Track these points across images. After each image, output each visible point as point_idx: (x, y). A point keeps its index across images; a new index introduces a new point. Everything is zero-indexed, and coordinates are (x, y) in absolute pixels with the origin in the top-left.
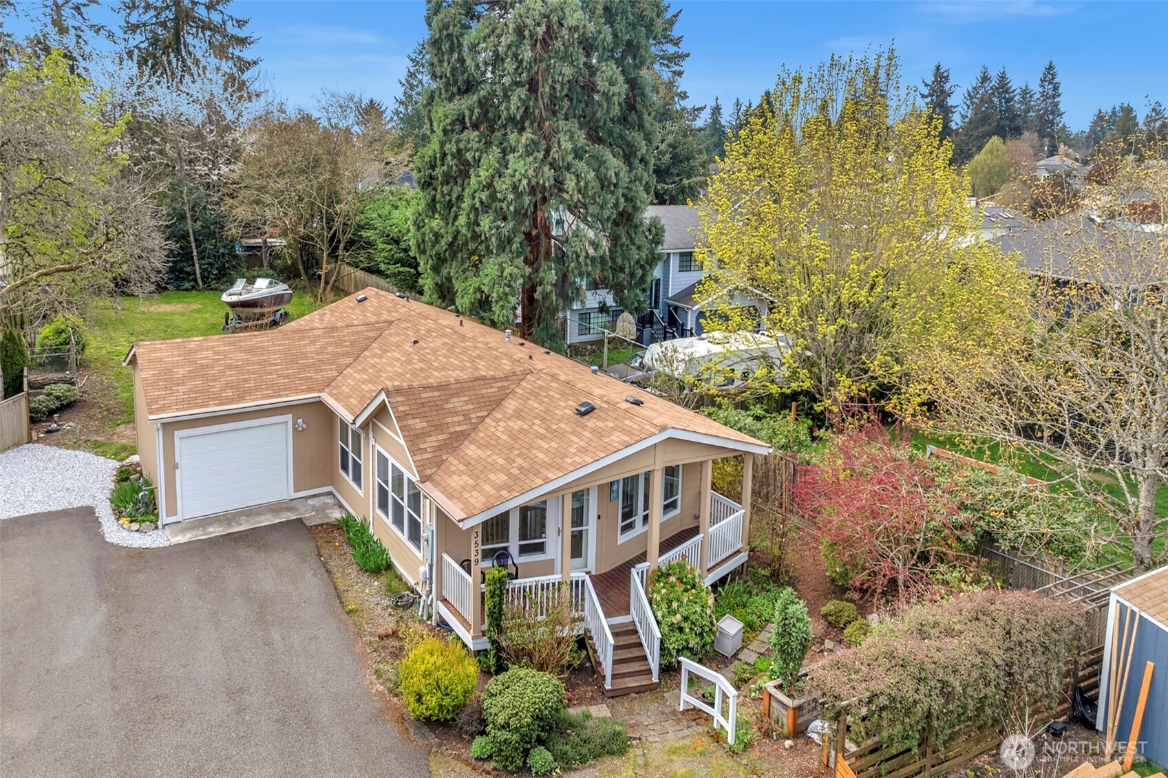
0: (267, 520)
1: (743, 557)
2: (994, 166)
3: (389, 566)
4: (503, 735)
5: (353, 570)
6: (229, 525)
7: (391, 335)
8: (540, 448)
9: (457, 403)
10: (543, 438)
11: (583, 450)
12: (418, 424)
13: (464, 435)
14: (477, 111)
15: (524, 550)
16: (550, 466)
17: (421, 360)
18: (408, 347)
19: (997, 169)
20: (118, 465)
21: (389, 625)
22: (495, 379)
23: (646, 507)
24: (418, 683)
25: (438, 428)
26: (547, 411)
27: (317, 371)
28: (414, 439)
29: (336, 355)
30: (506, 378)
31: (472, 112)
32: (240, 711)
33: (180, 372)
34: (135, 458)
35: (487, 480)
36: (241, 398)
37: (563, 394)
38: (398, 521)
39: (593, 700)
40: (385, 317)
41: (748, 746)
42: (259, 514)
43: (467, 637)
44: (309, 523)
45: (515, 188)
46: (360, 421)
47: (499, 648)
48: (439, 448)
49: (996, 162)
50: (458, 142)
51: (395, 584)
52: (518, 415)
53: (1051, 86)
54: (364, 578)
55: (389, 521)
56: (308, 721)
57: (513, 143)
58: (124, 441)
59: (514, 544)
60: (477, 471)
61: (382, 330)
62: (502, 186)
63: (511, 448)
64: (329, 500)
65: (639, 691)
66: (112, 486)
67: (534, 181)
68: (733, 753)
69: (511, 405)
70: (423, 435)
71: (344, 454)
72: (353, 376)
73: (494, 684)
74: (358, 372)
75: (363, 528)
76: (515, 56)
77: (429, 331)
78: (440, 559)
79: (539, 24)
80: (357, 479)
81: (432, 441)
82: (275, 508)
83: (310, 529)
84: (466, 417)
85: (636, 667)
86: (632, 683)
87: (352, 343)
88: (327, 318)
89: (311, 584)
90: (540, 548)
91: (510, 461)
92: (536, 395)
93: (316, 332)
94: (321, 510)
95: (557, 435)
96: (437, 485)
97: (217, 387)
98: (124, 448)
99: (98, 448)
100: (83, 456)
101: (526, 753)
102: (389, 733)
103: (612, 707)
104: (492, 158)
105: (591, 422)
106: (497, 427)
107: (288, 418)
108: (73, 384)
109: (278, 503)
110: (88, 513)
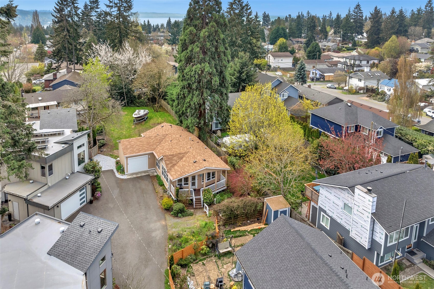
0: (143, 174)
1: (226, 188)
2: (392, 47)
3: (164, 185)
4: (175, 211)
5: (157, 185)
6: (137, 175)
7: (167, 138)
8: (186, 168)
9: (175, 158)
10: (187, 166)
11: (192, 170)
12: (168, 162)
13: (175, 164)
14: (187, 86)
15: (185, 184)
16: (186, 172)
17: (171, 146)
18: (169, 142)
19: (394, 48)
20: (116, 160)
21: (162, 195)
22: (182, 153)
23: (203, 180)
24: (164, 204)
25: (171, 163)
26: (189, 161)
27: (153, 146)
28: (167, 165)
29: (156, 142)
30: (184, 153)
31: (186, 86)
32: (140, 206)
33: (129, 146)
34: (118, 159)
35: (177, 173)
36: (139, 152)
37: (193, 158)
38: (165, 177)
39: (192, 209)
40: (167, 133)
41: (210, 217)
42: (142, 173)
43: (174, 198)
44: (151, 175)
45: (195, 103)
46: (159, 159)
47: (178, 200)
48: (171, 167)
49: (393, 45)
50: (183, 92)
51: (164, 188)
52: (185, 161)
53: (430, 8)
54: (159, 186)
55: (164, 177)
56: (149, 208)
57: (194, 93)
58: (116, 154)
59: (183, 183)
60: (176, 171)
61: (165, 136)
62: (192, 103)
63: (182, 168)
64: (154, 171)
65: (199, 208)
66: (115, 165)
67: (198, 103)
68: (208, 217)
69: (184, 159)
70: (168, 164)
71: (157, 163)
72: (159, 148)
73: (175, 205)
74: (160, 147)
75: (160, 177)
76: (195, 77)
77: (174, 138)
78: (170, 185)
79: (199, 71)
80: (159, 168)
81: (170, 165)
82: (145, 172)
83: (151, 177)
84: (176, 161)
85: (199, 205)
86: (198, 207)
87: (160, 140)
88: (155, 130)
89: (150, 187)
90: (187, 184)
91: (181, 170)
92: (189, 157)
93: (153, 137)
94: (153, 173)
95: (189, 166)
96: (170, 173)
97: (135, 150)
98: (116, 156)
99: (111, 156)
100: (109, 158)
101: (178, 214)
102: (161, 210)
103: (194, 210)
104: (190, 96)
105: (195, 164)
106: (181, 163)
107: (147, 156)
108: (104, 140)
109: (145, 171)
110: (112, 171)
